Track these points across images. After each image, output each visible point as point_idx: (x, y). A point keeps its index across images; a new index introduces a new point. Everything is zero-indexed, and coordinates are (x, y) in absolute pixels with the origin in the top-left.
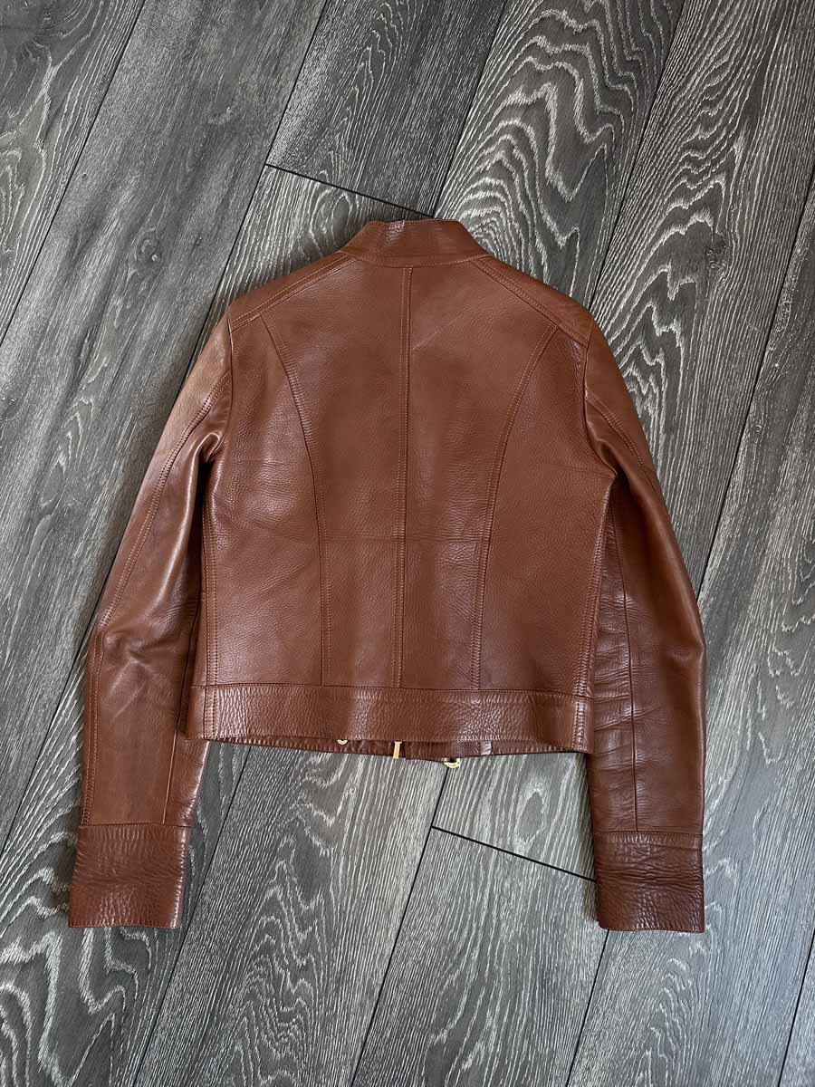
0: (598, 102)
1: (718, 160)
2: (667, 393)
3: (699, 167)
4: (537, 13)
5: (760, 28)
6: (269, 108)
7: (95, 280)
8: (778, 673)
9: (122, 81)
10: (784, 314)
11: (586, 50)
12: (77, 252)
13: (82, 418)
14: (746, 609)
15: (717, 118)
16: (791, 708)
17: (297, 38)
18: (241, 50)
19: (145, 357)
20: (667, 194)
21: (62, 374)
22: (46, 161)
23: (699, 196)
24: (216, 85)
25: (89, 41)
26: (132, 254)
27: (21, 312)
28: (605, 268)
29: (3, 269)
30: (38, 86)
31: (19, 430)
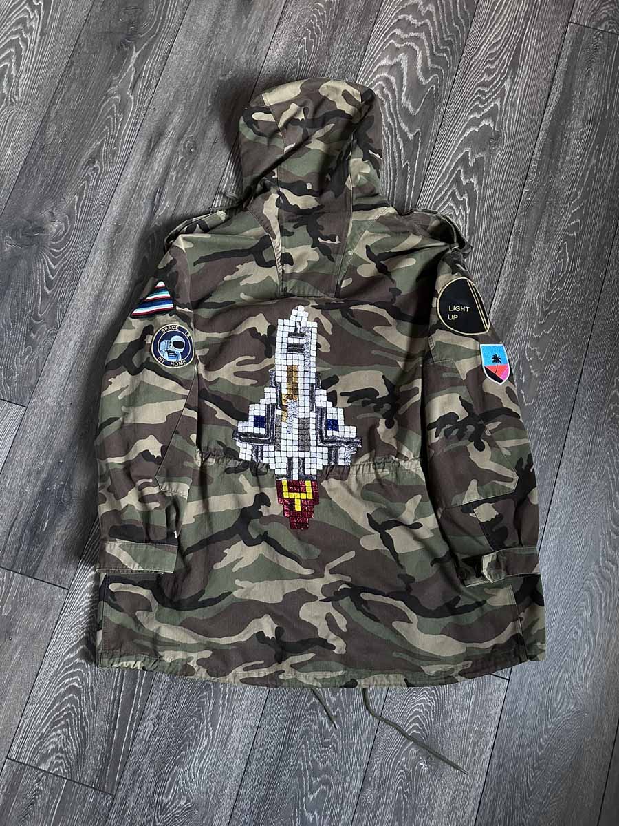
0: (429, 63)
1: (496, 91)
2: (469, 215)
3: (485, 95)
4: (395, 17)
5: (519, 19)
7: (161, 163)
8: (531, 359)
9: (173, 58)
10: (533, 172)
11: (423, 36)
12: (151, 148)
14: (513, 326)
15: (495, 70)
16: (539, 377)
17: (266, 34)
18: (237, 40)
19: (189, 201)
20: (469, 109)
21: (145, 211)
22: (134, 101)
23: (486, 111)
24: (223, 59)
25: (155, 38)
26: (181, 148)
27: (122, 180)
28: (435, 150)
29: (113, 159)
30: (128, 62)
31: (124, 240)
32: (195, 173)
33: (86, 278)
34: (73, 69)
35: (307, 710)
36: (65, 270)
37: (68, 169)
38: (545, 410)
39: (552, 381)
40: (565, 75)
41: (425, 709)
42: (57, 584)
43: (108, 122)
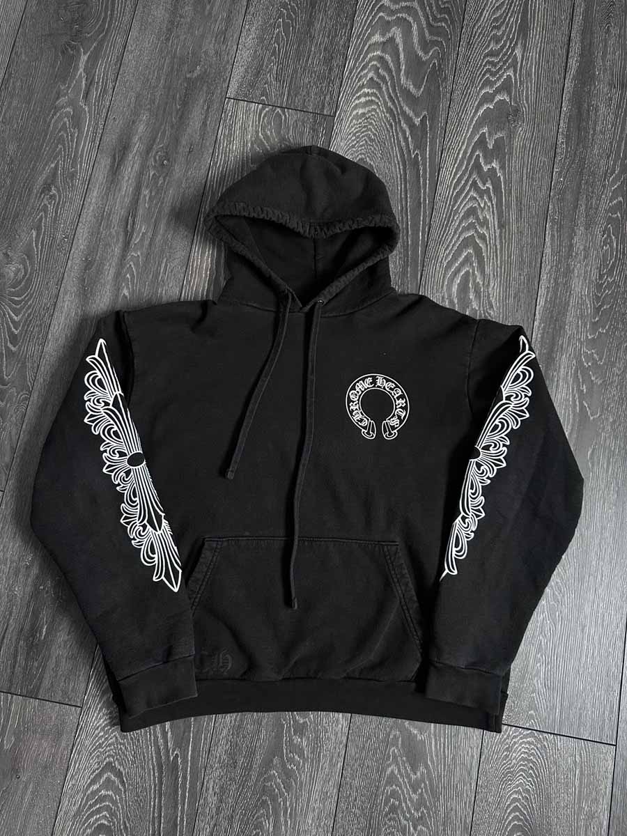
0: (427, 35)
1: (507, 61)
2: (497, 205)
3: (495, 66)
6: (224, 63)
7: (130, 181)
8: (590, 364)
9: (128, 57)
10: (562, 148)
11: (416, 5)
12: (116, 165)
13: (134, 265)
14: (564, 328)
15: (503, 34)
16: (601, 384)
17: (235, 19)
18: (201, 29)
20: (479, 84)
21: (118, 240)
22: (89, 112)
23: (498, 84)
24: (188, 53)
25: (105, 36)
26: (151, 162)
27: (86, 205)
28: (447, 135)
29: (72, 181)
30: (76, 68)
31: (96, 277)
32: (172, 189)
33: (57, 328)
34: (11, 81)
35: (386, 815)
36: (31, 320)
37: (20, 200)
38: (614, 421)
39: (617, 387)
40: (582, 35)
41: (524, 795)
42: (66, 702)
43: (61, 140)
